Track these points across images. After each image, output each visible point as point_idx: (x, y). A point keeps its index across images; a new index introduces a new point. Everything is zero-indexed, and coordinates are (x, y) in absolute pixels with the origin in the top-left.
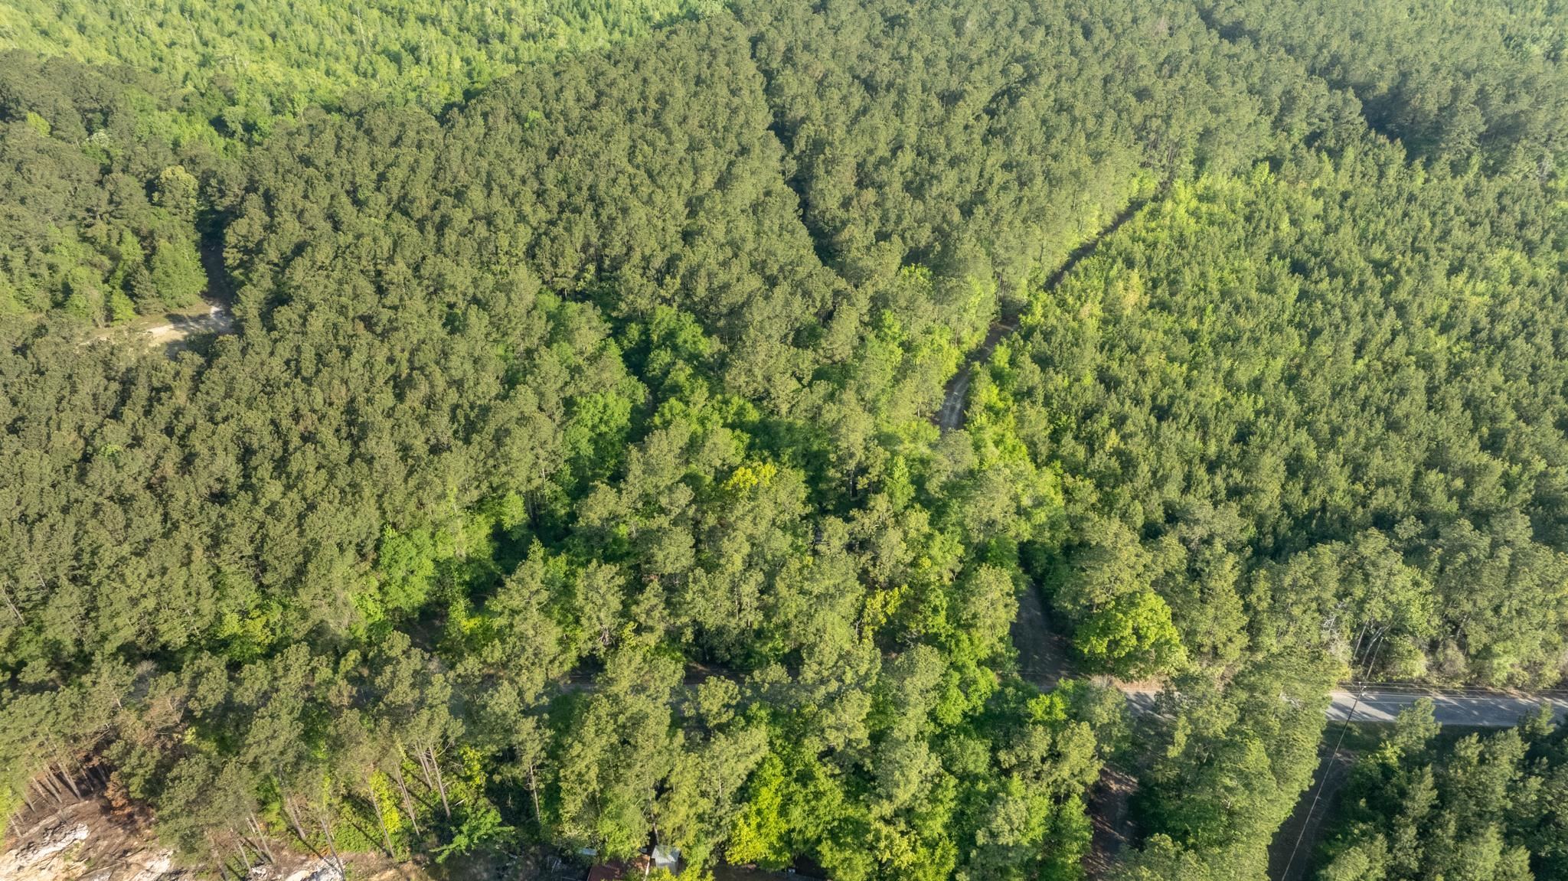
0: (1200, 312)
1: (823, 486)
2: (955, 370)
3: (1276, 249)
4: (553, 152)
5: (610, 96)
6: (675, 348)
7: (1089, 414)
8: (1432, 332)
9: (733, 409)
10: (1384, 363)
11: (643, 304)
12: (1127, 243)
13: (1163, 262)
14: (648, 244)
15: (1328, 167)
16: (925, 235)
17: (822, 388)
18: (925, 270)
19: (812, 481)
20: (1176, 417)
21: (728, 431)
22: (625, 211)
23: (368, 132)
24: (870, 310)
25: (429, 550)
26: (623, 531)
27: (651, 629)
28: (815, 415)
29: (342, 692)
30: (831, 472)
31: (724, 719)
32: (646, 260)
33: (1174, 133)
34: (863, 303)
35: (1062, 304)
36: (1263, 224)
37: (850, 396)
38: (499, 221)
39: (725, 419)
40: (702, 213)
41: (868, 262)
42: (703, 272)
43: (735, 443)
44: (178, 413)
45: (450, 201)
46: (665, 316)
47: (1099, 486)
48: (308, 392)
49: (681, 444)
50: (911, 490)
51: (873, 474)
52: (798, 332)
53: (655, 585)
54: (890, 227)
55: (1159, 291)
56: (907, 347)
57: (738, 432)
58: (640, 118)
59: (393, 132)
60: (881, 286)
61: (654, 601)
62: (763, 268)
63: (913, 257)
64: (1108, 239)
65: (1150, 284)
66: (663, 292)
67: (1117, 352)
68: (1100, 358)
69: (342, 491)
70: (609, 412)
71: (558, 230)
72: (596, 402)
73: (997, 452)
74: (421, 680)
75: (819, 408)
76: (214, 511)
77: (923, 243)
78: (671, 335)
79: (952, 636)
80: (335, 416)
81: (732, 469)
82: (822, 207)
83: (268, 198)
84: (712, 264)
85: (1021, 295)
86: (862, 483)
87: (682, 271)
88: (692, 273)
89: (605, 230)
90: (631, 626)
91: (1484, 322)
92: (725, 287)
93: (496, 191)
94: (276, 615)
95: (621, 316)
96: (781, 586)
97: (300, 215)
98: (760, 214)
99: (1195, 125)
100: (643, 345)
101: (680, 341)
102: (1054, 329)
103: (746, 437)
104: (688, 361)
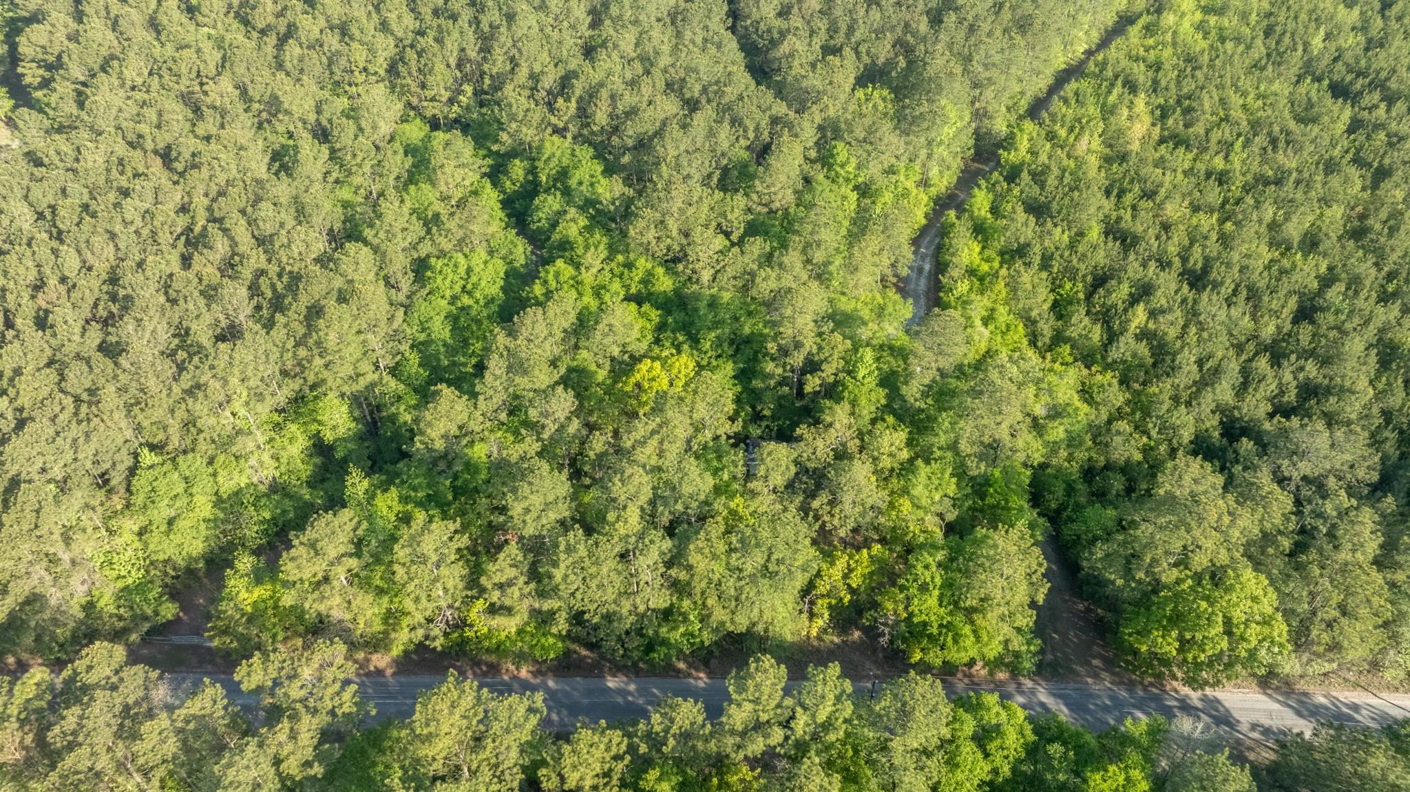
0: (1226, 146)
1: (757, 384)
2: (924, 221)
3: (1309, 70)
6: (567, 192)
7: (1100, 281)
9: (638, 274)
11: (528, 134)
12: (1124, 63)
13: (1172, 86)
14: (537, 58)
16: (883, 51)
17: (757, 246)
18: (885, 92)
19: (743, 377)
20: (1216, 285)
21: (633, 306)
22: (510, 18)
24: (816, 143)
25: (205, 484)
26: (479, 452)
27: (508, 611)
28: (747, 282)
30: (770, 367)
32: (534, 77)
34: (809, 134)
35: (1051, 136)
36: (1287, 40)
37: (793, 258)
38: (354, 30)
39: (628, 287)
40: (608, 22)
41: (815, 81)
42: (604, 93)
43: (642, 322)
46: (556, 149)
47: (1124, 382)
49: (566, 325)
50: (881, 395)
51: (828, 371)
52: (725, 171)
53: (513, 549)
54: (839, 39)
55: (1171, 122)
56: (864, 191)
57: (646, 307)
60: (831, 112)
61: (511, 573)
62: (681, 88)
63: (870, 76)
64: (1100, 57)
65: (1158, 112)
66: (554, 120)
67: (1128, 199)
68: (1108, 205)
70: (474, 279)
71: (428, 41)
72: (456, 266)
73: (986, 333)
75: (753, 275)
77: (881, 60)
78: (563, 174)
79: (949, 626)
80: (91, 288)
81: (636, 359)
82: (755, 15)
84: (617, 84)
85: (1000, 126)
86: (812, 384)
87: (578, 92)
88: (591, 95)
89: (486, 43)
90: (481, 603)
92: (632, 112)
95: (503, 149)
96: (694, 558)
97: (114, 22)
98: (679, 23)
100: (530, 188)
101: (573, 183)
102: (1047, 168)
103: (655, 315)
104: (582, 209)
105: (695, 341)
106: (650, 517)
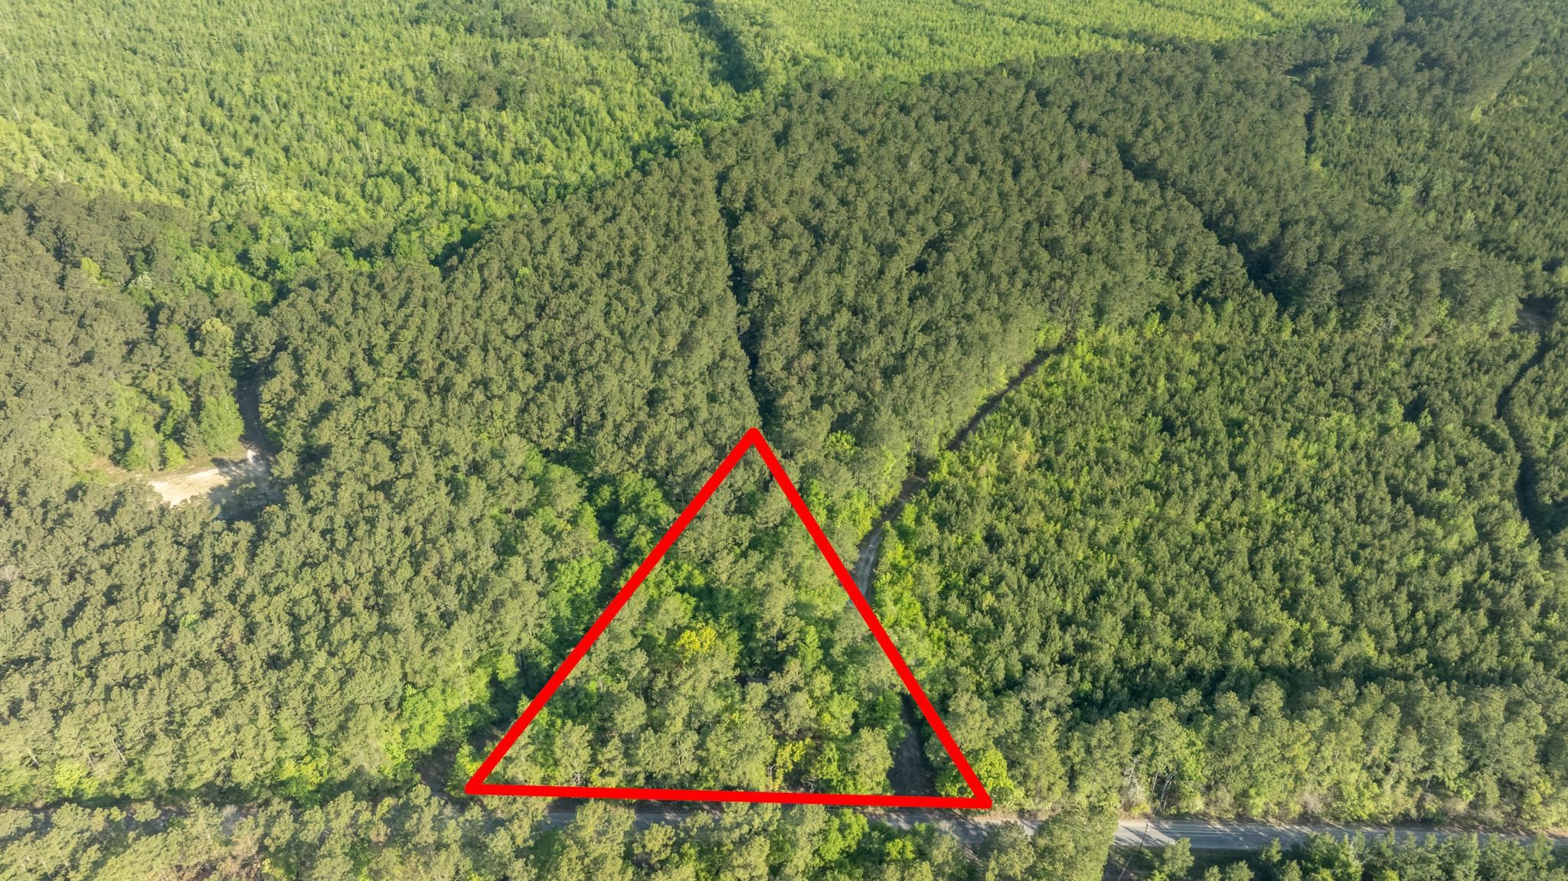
0: (1077, 472)
1: (753, 644)
2: (869, 530)
3: (1151, 408)
4: (541, 309)
5: (590, 250)
6: (639, 513)
7: (974, 572)
8: (1264, 495)
9: (683, 574)
10: (1223, 523)
11: (613, 468)
12: (1027, 399)
13: (1053, 421)
14: (619, 412)
15: (1210, 317)
16: (852, 401)
17: (755, 557)
18: (849, 438)
19: (745, 639)
20: (1043, 577)
21: (680, 596)
22: (600, 379)
23: (380, 287)
24: (800, 480)
25: (440, 705)
26: (592, 687)
27: (612, 774)
29: (379, 832)
30: (759, 635)
31: (663, 856)
32: (618, 427)
33: (1075, 291)
34: (794, 474)
35: (964, 461)
36: (1145, 380)
37: (776, 565)
38: (494, 387)
39: (677, 583)
40: (665, 378)
41: (800, 434)
42: (663, 444)
43: (685, 606)
44: (240, 584)
45: (452, 364)
46: (632, 481)
47: (975, 641)
48: (343, 566)
49: (641, 609)
50: (820, 653)
52: (740, 501)
53: (616, 741)
54: (823, 392)
55: (1047, 450)
56: (830, 510)
57: (687, 596)
58: (616, 274)
59: (402, 289)
60: (810, 458)
61: (615, 754)
62: (714, 439)
63: (841, 423)
65: (1040, 442)
66: (630, 459)
67: (1004, 512)
68: (990, 518)
69: (374, 658)
70: (583, 577)
71: (543, 398)
72: (572, 568)
73: (896, 609)
74: (439, 823)
75: (752, 576)
76: (274, 675)
77: (850, 408)
78: (636, 498)
81: (681, 630)
82: (768, 368)
83: (297, 358)
84: (671, 436)
85: (932, 452)
86: (782, 646)
87: (646, 440)
88: (656, 442)
89: (583, 397)
90: (598, 771)
91: (1307, 486)
92: (682, 456)
93: (492, 354)
94: (323, 761)
95: (596, 477)
96: (710, 745)
97: (325, 375)
98: (715, 377)
99: (1094, 284)
100: (613, 507)
101: (643, 506)
102: (955, 487)
103: (693, 601)
104: (649, 525)
105: (716, 618)
106: (688, 724)
